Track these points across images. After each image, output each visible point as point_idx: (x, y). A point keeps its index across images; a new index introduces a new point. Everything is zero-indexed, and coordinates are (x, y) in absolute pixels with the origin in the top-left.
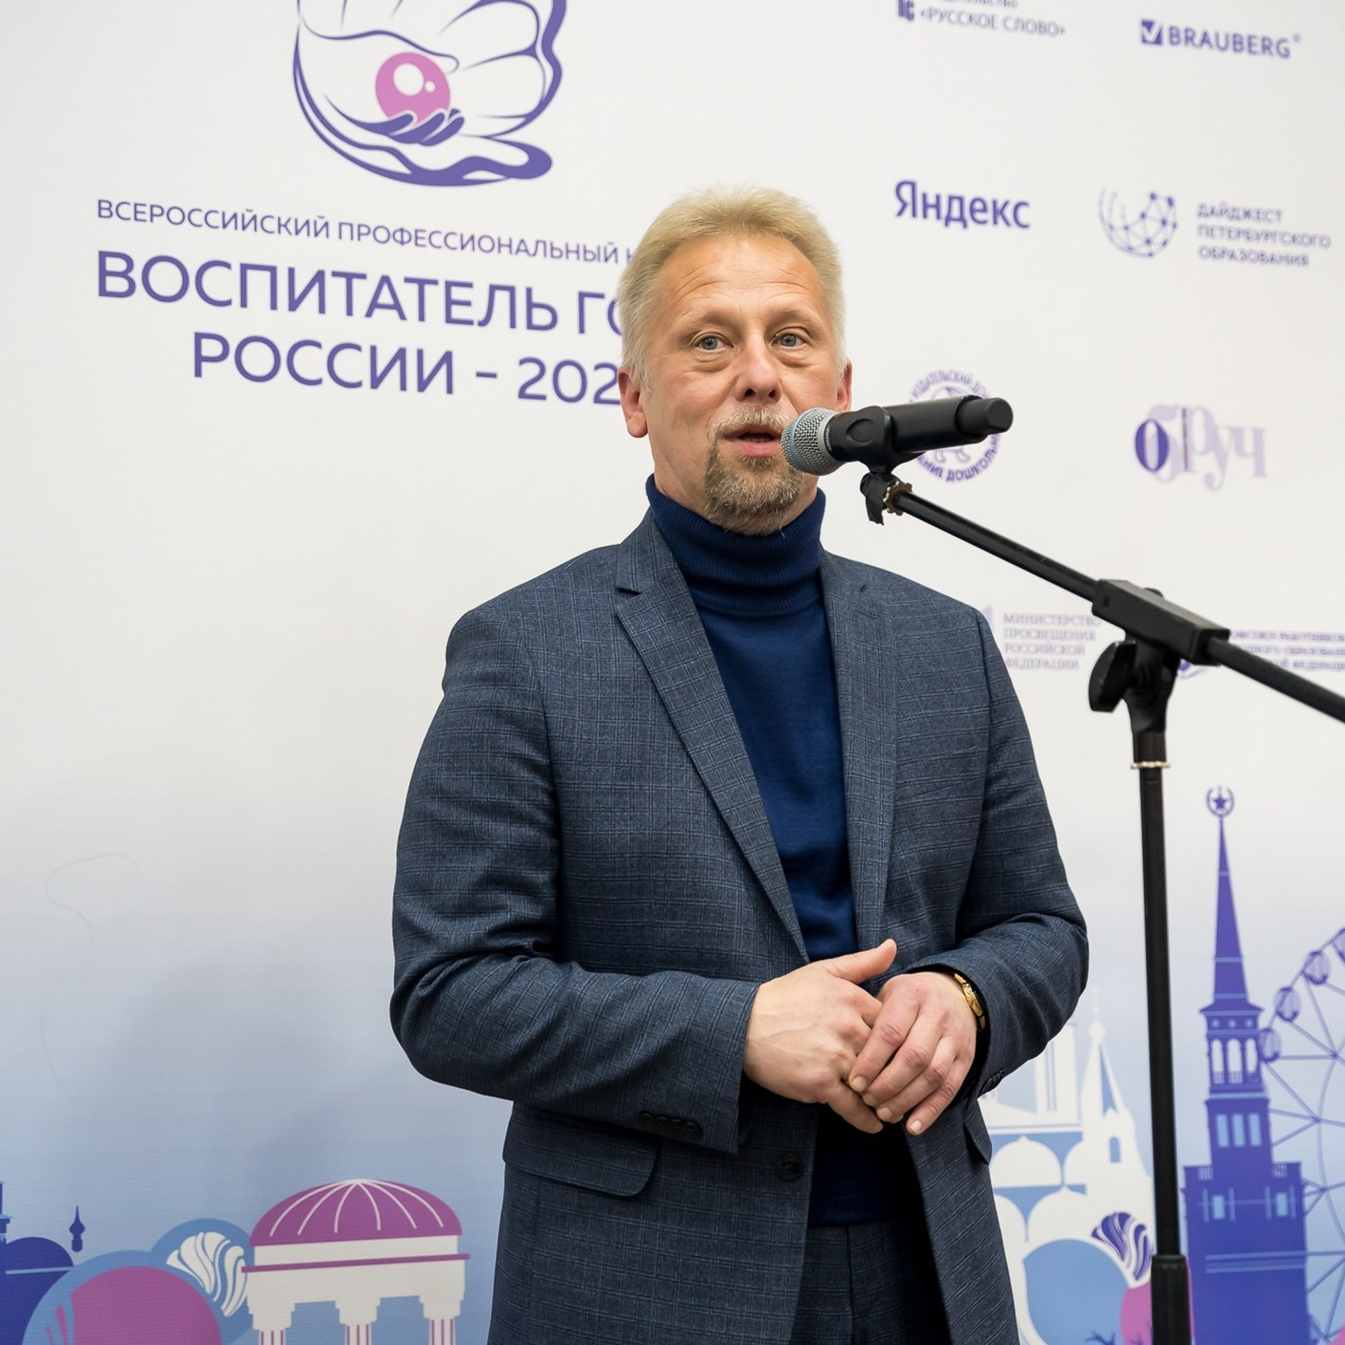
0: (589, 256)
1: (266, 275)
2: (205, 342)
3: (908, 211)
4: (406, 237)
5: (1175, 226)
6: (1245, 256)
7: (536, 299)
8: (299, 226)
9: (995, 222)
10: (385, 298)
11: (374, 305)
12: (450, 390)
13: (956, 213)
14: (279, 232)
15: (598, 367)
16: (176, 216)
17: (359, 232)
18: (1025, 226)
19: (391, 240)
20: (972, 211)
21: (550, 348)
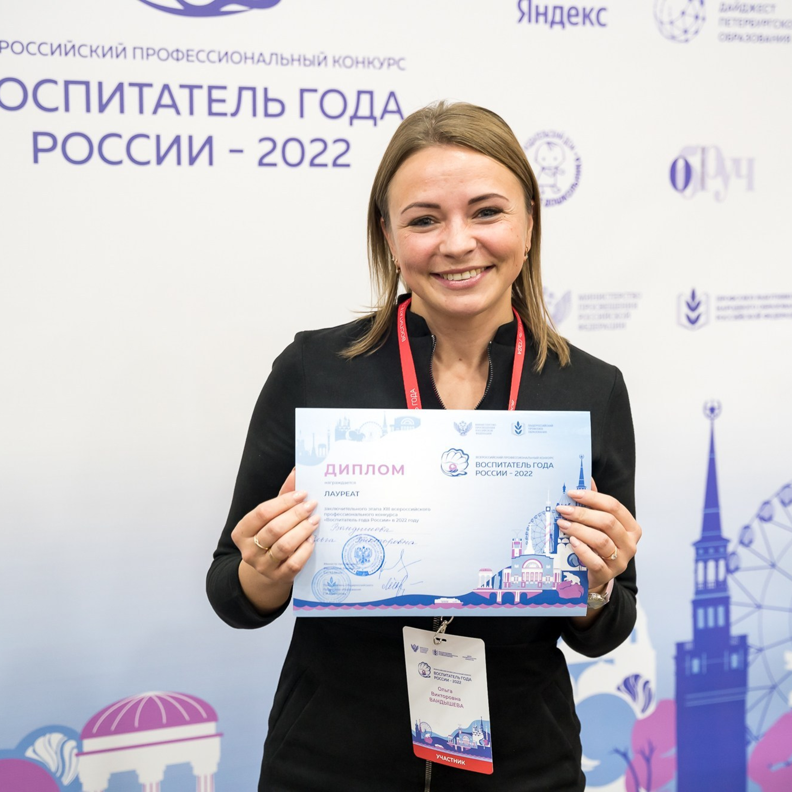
0: (307, 63)
1: (83, 87)
2: (40, 138)
3: (526, 18)
4: (180, 55)
5: (704, 19)
6: (750, 38)
7: (270, 95)
8: (105, 51)
9: (584, 23)
10: (166, 100)
11: (159, 105)
12: (211, 163)
13: (557, 19)
14: (91, 56)
15: (312, 141)
16: (18, 48)
17: (148, 52)
18: (603, 25)
19: (170, 58)
20: (569, 16)
21: (280, 129)
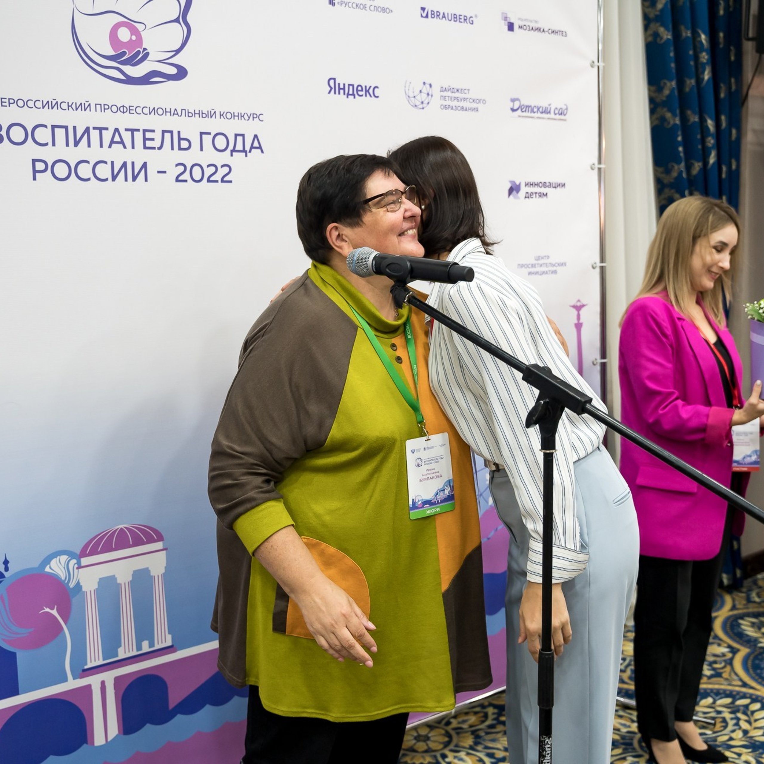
0: (204, 116)
1: (64, 130)
2: (37, 163)
3: (333, 91)
4: (125, 110)
5: (432, 96)
6: (457, 108)
7: (182, 136)
8: (77, 106)
9: (366, 96)
10: (117, 138)
11: (112, 142)
12: (146, 180)
13: (351, 92)
14: (68, 110)
15: (208, 166)
16: (21, 103)
17: (105, 108)
18: (378, 97)
19: (119, 111)
20: (357, 90)
21: (188, 158)
